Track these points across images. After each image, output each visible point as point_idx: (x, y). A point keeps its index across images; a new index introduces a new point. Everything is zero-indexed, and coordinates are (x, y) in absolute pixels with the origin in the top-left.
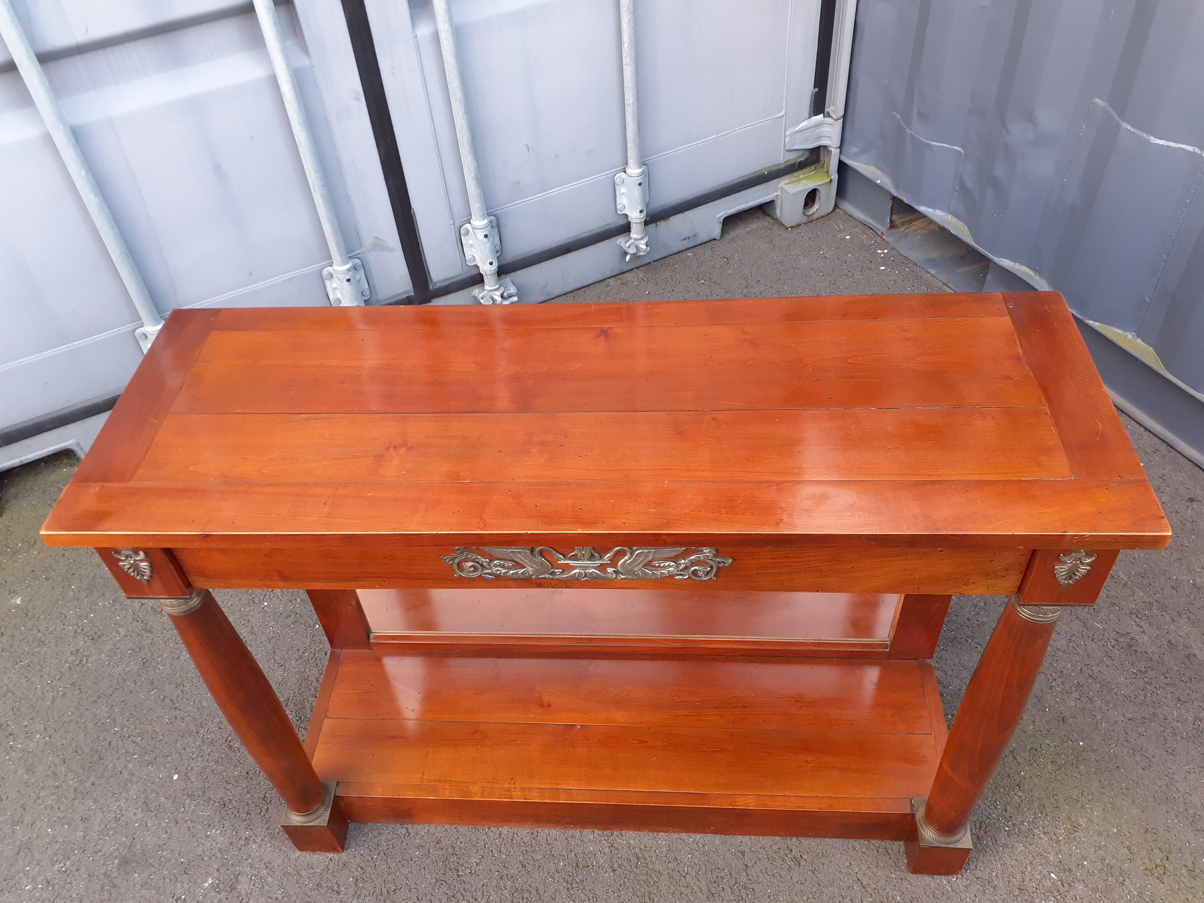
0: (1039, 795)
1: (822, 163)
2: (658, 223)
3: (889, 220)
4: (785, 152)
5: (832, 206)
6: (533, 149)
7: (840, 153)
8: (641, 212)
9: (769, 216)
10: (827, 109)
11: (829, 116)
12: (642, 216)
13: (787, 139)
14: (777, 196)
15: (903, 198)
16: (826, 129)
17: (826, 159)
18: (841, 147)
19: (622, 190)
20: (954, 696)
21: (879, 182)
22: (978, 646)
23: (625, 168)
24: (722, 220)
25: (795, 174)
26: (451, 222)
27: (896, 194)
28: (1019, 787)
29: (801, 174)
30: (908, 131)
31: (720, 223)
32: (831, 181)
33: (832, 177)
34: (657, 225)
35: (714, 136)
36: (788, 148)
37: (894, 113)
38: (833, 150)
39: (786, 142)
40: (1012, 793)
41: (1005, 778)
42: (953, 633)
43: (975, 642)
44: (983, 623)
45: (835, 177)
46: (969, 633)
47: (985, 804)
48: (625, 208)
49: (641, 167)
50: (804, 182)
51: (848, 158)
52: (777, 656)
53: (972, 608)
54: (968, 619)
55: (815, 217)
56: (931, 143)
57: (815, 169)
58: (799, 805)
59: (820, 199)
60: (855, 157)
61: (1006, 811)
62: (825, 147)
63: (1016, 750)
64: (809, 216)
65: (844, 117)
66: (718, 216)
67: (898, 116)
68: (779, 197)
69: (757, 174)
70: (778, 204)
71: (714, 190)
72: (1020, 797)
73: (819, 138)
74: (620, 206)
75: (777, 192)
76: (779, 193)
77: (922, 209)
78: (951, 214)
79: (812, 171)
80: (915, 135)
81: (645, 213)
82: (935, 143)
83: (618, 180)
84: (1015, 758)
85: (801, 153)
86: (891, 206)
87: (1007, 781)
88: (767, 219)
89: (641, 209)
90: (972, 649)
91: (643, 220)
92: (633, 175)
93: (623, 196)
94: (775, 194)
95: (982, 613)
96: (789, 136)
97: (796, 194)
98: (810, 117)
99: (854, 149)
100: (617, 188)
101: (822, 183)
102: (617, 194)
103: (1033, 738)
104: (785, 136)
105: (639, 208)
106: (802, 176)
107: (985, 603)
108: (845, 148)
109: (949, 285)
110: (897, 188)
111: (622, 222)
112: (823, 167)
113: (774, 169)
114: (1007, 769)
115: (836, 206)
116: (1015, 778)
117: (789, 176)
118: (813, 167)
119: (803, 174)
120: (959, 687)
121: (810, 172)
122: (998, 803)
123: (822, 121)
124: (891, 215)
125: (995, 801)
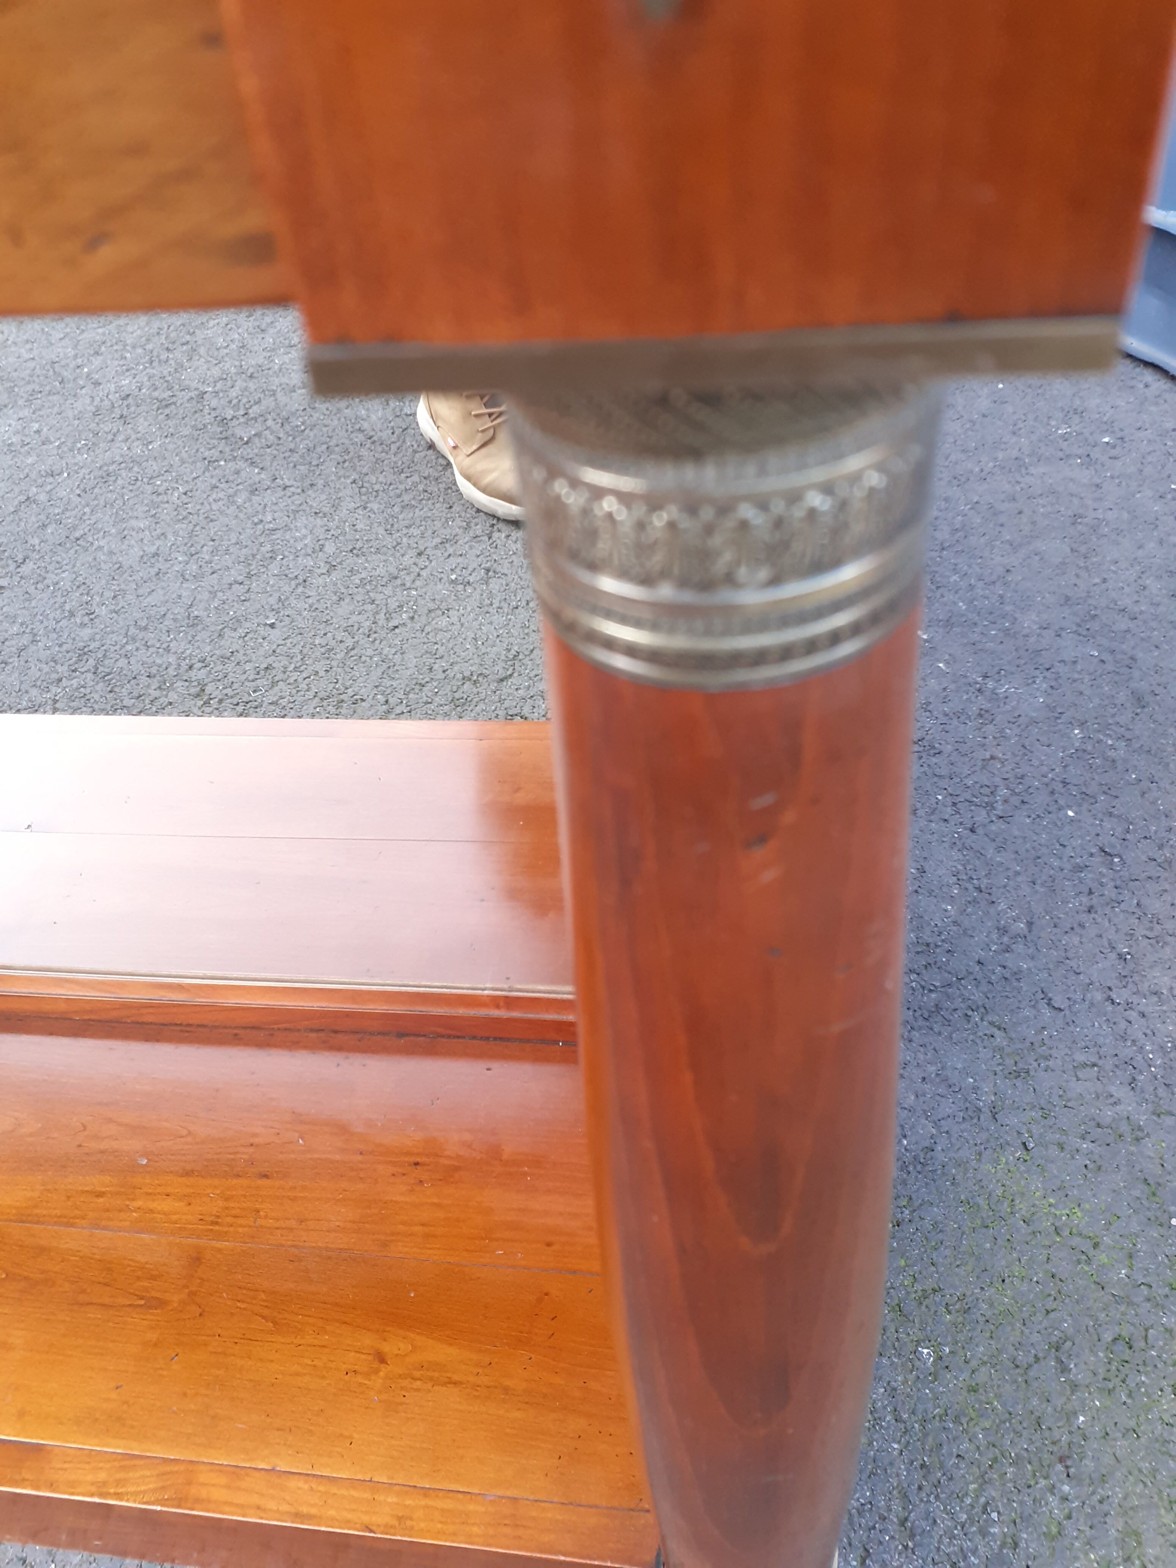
0: (1125, 1498)
20: (911, 1168)
22: (997, 1033)
28: (1067, 1467)
40: (1043, 1482)
41: (1025, 1433)
42: (933, 995)
43: (991, 1023)
44: (1018, 975)
46: (977, 997)
47: (952, 1516)
52: (407, 1035)
53: (994, 936)
54: (979, 962)
58: (305, 1510)
61: (1016, 1545)
63: (1068, 1344)
72: (1065, 1499)
84: (1065, 1370)
87: (1031, 1441)
90: (978, 1042)
95: (1019, 948)
103: (1123, 1308)
107: (1030, 924)
114: (1035, 1402)
116: (1056, 1434)
120: (927, 1143)
122: (994, 1515)
125: (985, 1510)
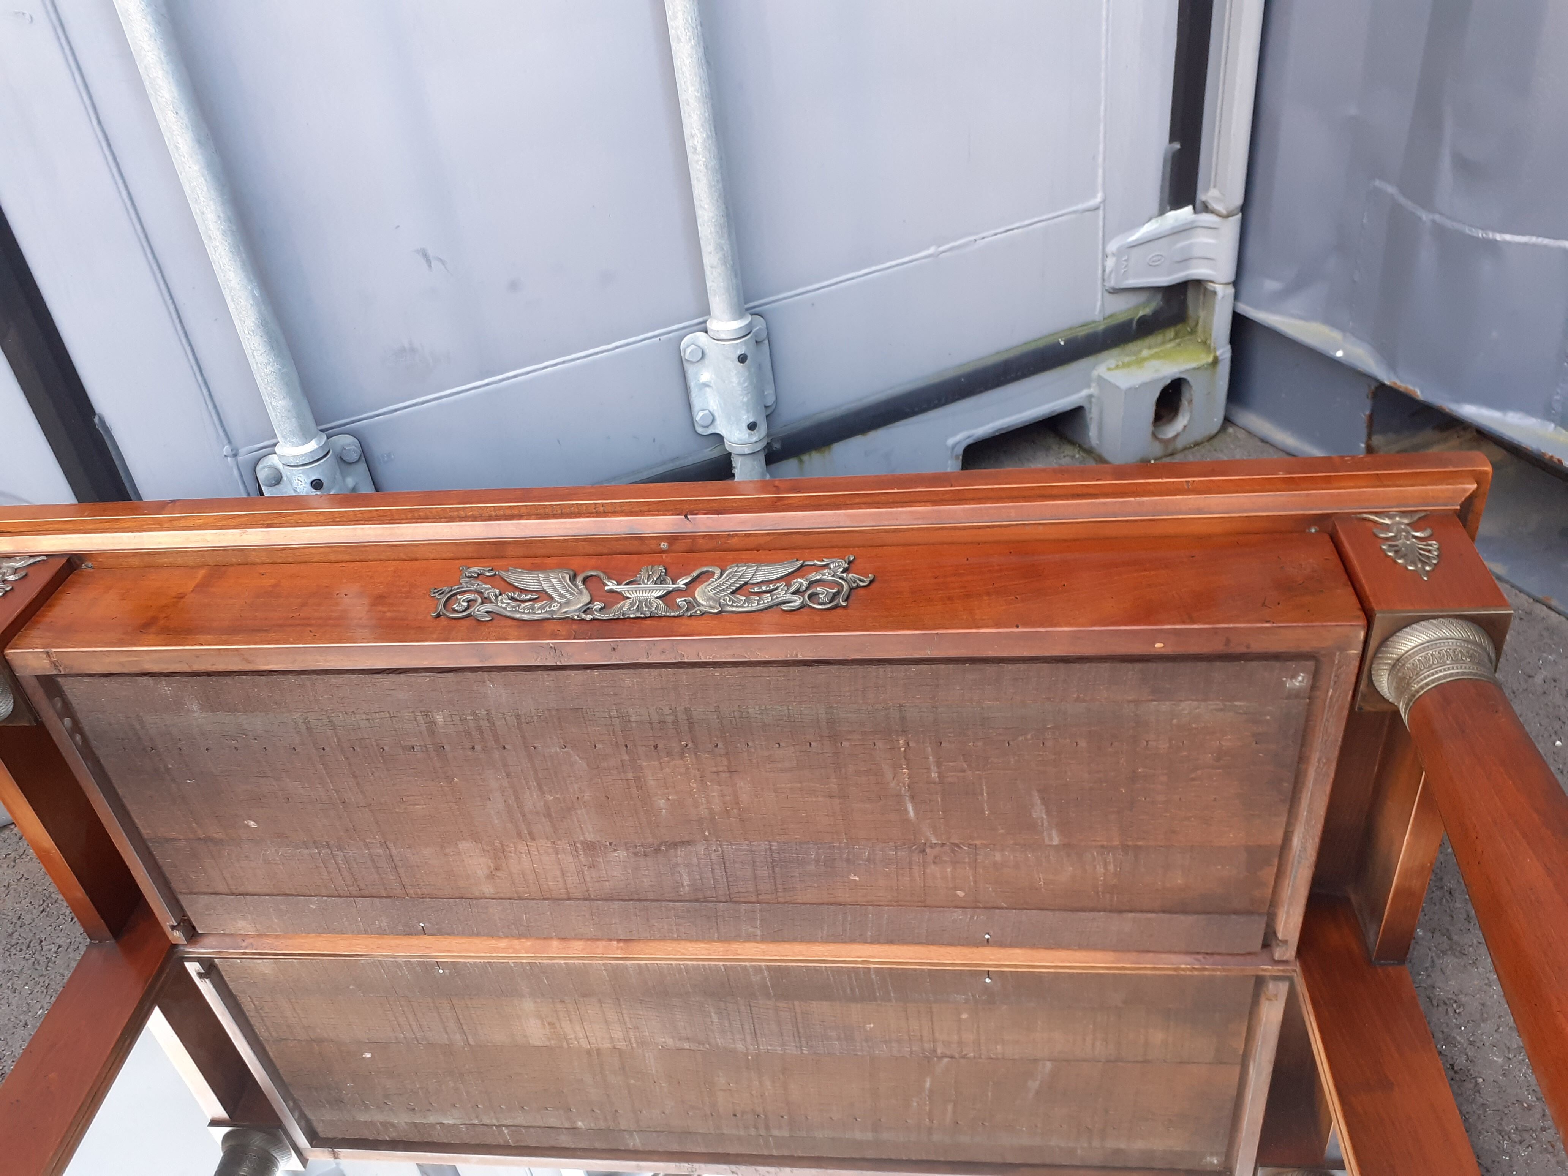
1: (1191, 323)
2: (805, 457)
3: (1363, 446)
4: (1106, 294)
5: (1218, 420)
6: (443, 262)
7: (1236, 297)
8: (752, 427)
9: (1072, 443)
10: (1201, 196)
11: (1206, 209)
12: (754, 439)
13: (1110, 263)
14: (1090, 396)
15: (1410, 387)
16: (1202, 240)
17: (1202, 314)
18: (1236, 283)
19: (703, 375)
21: (1339, 354)
23: (705, 322)
24: (960, 450)
25: (1132, 347)
26: (226, 449)
27: (1387, 378)
29: (1144, 348)
30: (1425, 216)
31: (957, 457)
32: (1216, 362)
33: (1218, 353)
34: (801, 461)
35: (932, 250)
36: (1112, 283)
37: (1377, 183)
38: (1219, 288)
39: (1108, 270)
45: (1224, 352)
48: (713, 420)
49: (741, 316)
50: (1155, 363)
51: (1257, 307)
55: (1180, 444)
56: (1499, 237)
57: (1177, 336)
59: (1190, 402)
60: (1275, 301)
62: (1198, 284)
64: (1166, 442)
65: (1245, 209)
66: (951, 441)
67: (1391, 189)
68: (1093, 400)
69: (1041, 344)
70: (1093, 415)
71: (936, 380)
73: (1185, 261)
74: (701, 414)
75: (1089, 386)
76: (1093, 390)
77: (1470, 411)
78: (1552, 421)
79: (1171, 340)
80: (1449, 224)
81: (762, 430)
82: (1508, 237)
83: (688, 351)
85: (1142, 297)
86: (1368, 412)
88: (1069, 450)
89: (751, 420)
91: (760, 446)
92: (723, 336)
93: (707, 389)
94: (1085, 393)
96: (1113, 254)
97: (1133, 391)
98: (1162, 212)
99: (1271, 285)
100: (690, 370)
101: (1194, 365)
102: (692, 384)
104: (1105, 256)
105: (747, 418)
106: (1145, 353)
108: (1247, 285)
109: (1554, 603)
110: (1392, 366)
111: (710, 453)
112: (1193, 332)
113: (1082, 333)
115: (1227, 421)
117: (1115, 352)
118: (1171, 333)
119: (1150, 348)
121: (1163, 343)
123: (1193, 222)
124: (1369, 436)
